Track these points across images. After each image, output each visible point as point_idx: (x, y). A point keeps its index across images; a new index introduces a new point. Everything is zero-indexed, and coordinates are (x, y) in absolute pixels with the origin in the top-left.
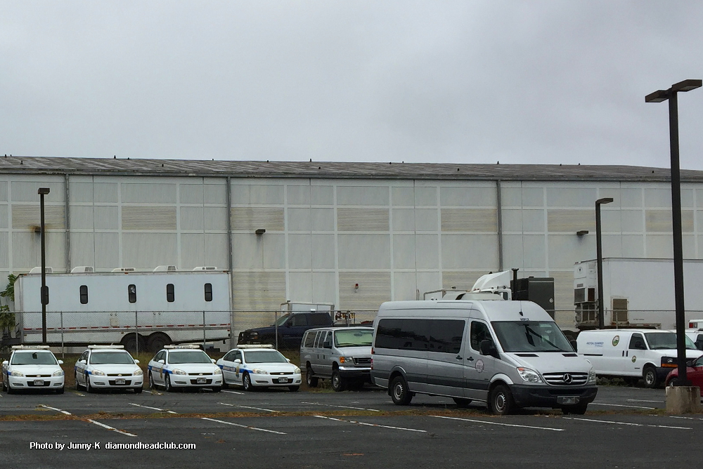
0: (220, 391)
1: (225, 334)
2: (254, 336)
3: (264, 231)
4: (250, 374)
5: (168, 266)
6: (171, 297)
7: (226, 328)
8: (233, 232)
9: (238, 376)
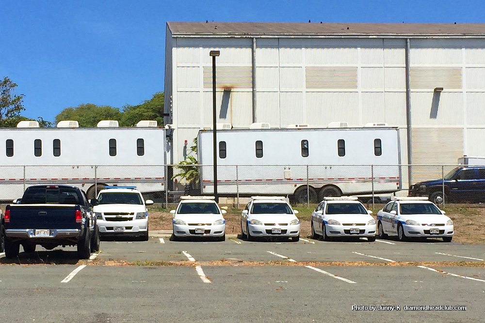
0: (375, 241)
1: (393, 186)
2: (422, 188)
3: (442, 89)
4: (403, 225)
5: (340, 122)
6: (342, 151)
7: (395, 181)
8: (412, 90)
9: (393, 226)
